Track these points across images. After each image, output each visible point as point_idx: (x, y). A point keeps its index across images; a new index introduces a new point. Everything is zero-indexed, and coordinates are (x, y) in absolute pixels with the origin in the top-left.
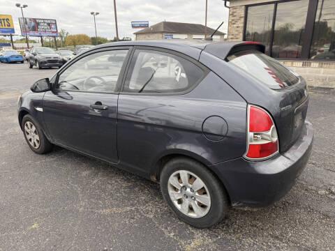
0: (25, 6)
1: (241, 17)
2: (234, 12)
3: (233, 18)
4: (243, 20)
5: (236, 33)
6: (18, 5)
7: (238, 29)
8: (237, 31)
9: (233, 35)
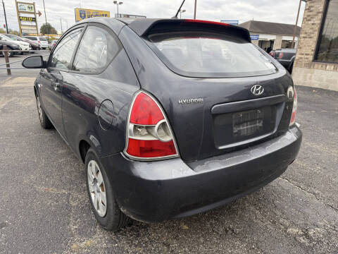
0: (121, 3)
1: (320, 13)
2: (312, 7)
3: (309, 14)
4: (320, 16)
5: (311, 31)
6: (115, 2)
7: (313, 26)
8: (312, 29)
9: (306, 33)
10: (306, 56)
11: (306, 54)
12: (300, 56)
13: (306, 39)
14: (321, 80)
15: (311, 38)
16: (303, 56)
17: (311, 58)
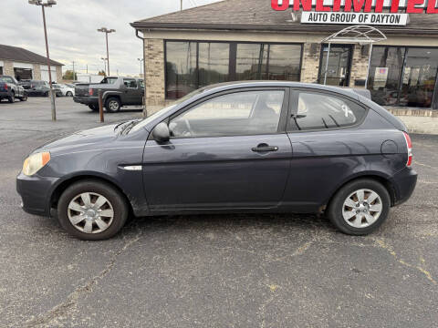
1: (160, 52)
2: (150, 45)
3: (150, 52)
4: (163, 55)
8: (156, 67)
9: (152, 71)
10: (157, 94)
11: (157, 92)
12: (151, 94)
13: (153, 77)
15: (158, 76)
16: (154, 94)
17: (163, 96)
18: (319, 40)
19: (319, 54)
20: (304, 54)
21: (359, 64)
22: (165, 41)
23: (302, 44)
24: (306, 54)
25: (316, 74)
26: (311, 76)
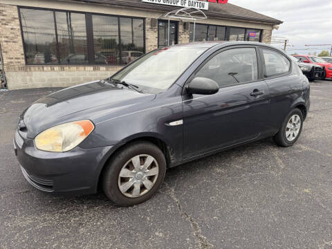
1: (15, 18)
5: (13, 35)
7: (13, 31)
9: (7, 37)
10: (16, 60)
11: (16, 58)
12: (9, 60)
13: (9, 44)
14: (44, 80)
15: (15, 42)
16: (12, 60)
17: (23, 62)
18: (157, 17)
19: (157, 27)
20: (146, 26)
21: (183, 36)
22: (19, 7)
23: (144, 19)
24: (148, 27)
25: (157, 42)
26: (153, 44)
